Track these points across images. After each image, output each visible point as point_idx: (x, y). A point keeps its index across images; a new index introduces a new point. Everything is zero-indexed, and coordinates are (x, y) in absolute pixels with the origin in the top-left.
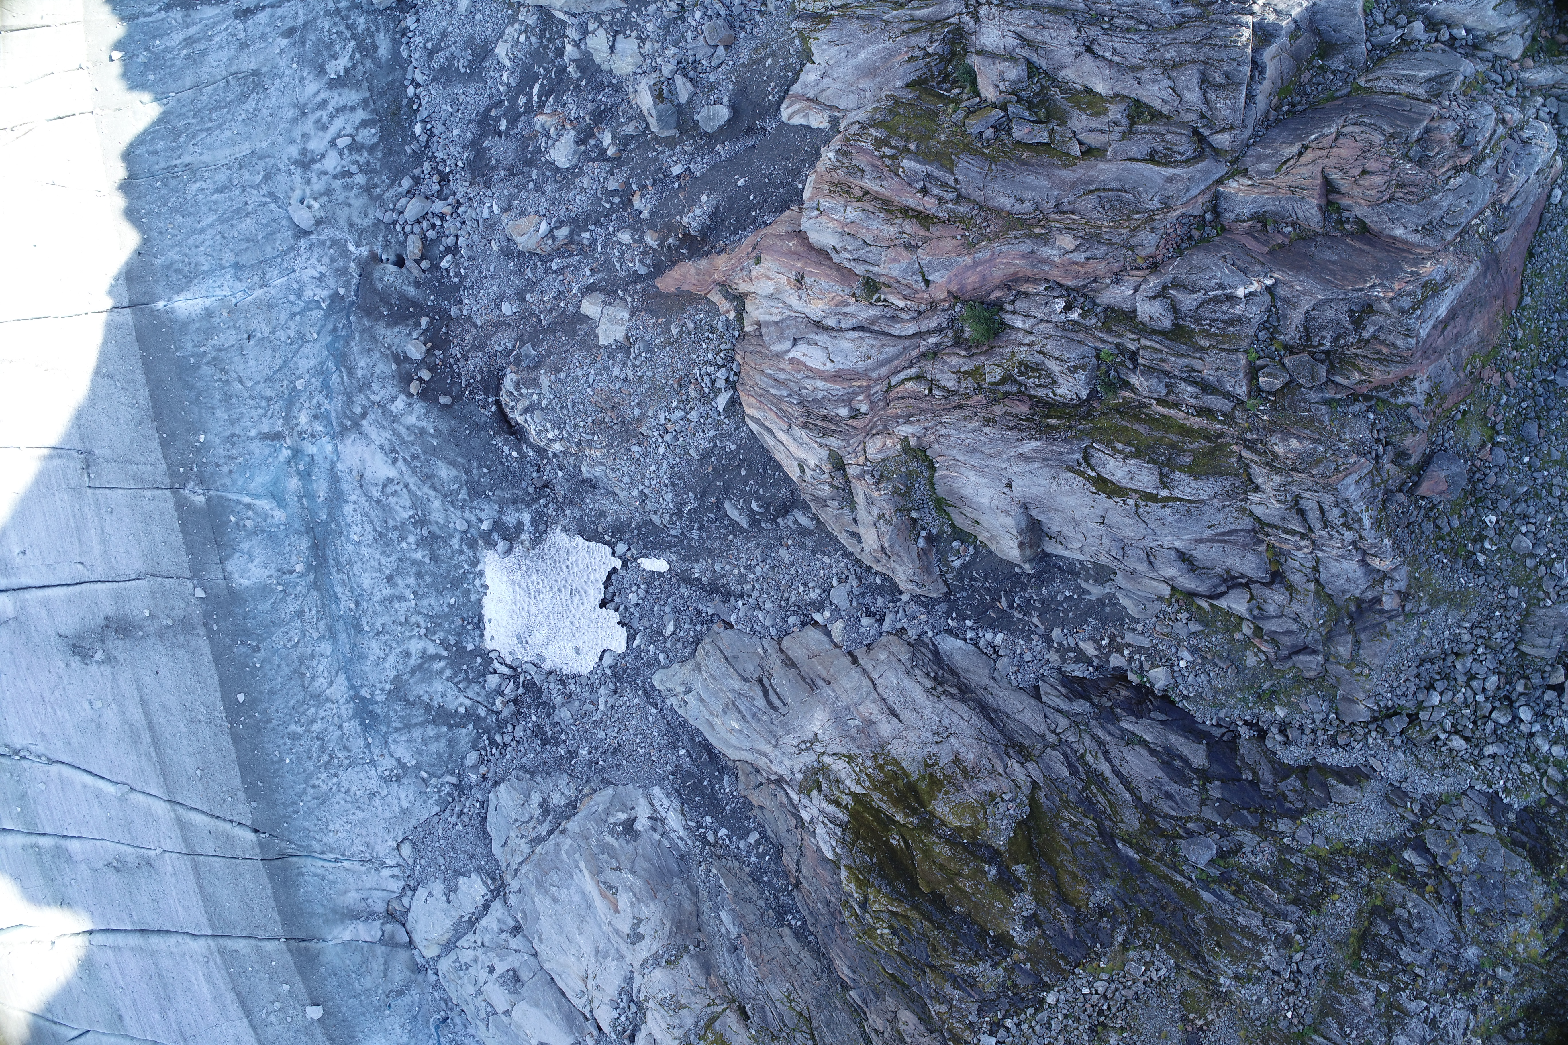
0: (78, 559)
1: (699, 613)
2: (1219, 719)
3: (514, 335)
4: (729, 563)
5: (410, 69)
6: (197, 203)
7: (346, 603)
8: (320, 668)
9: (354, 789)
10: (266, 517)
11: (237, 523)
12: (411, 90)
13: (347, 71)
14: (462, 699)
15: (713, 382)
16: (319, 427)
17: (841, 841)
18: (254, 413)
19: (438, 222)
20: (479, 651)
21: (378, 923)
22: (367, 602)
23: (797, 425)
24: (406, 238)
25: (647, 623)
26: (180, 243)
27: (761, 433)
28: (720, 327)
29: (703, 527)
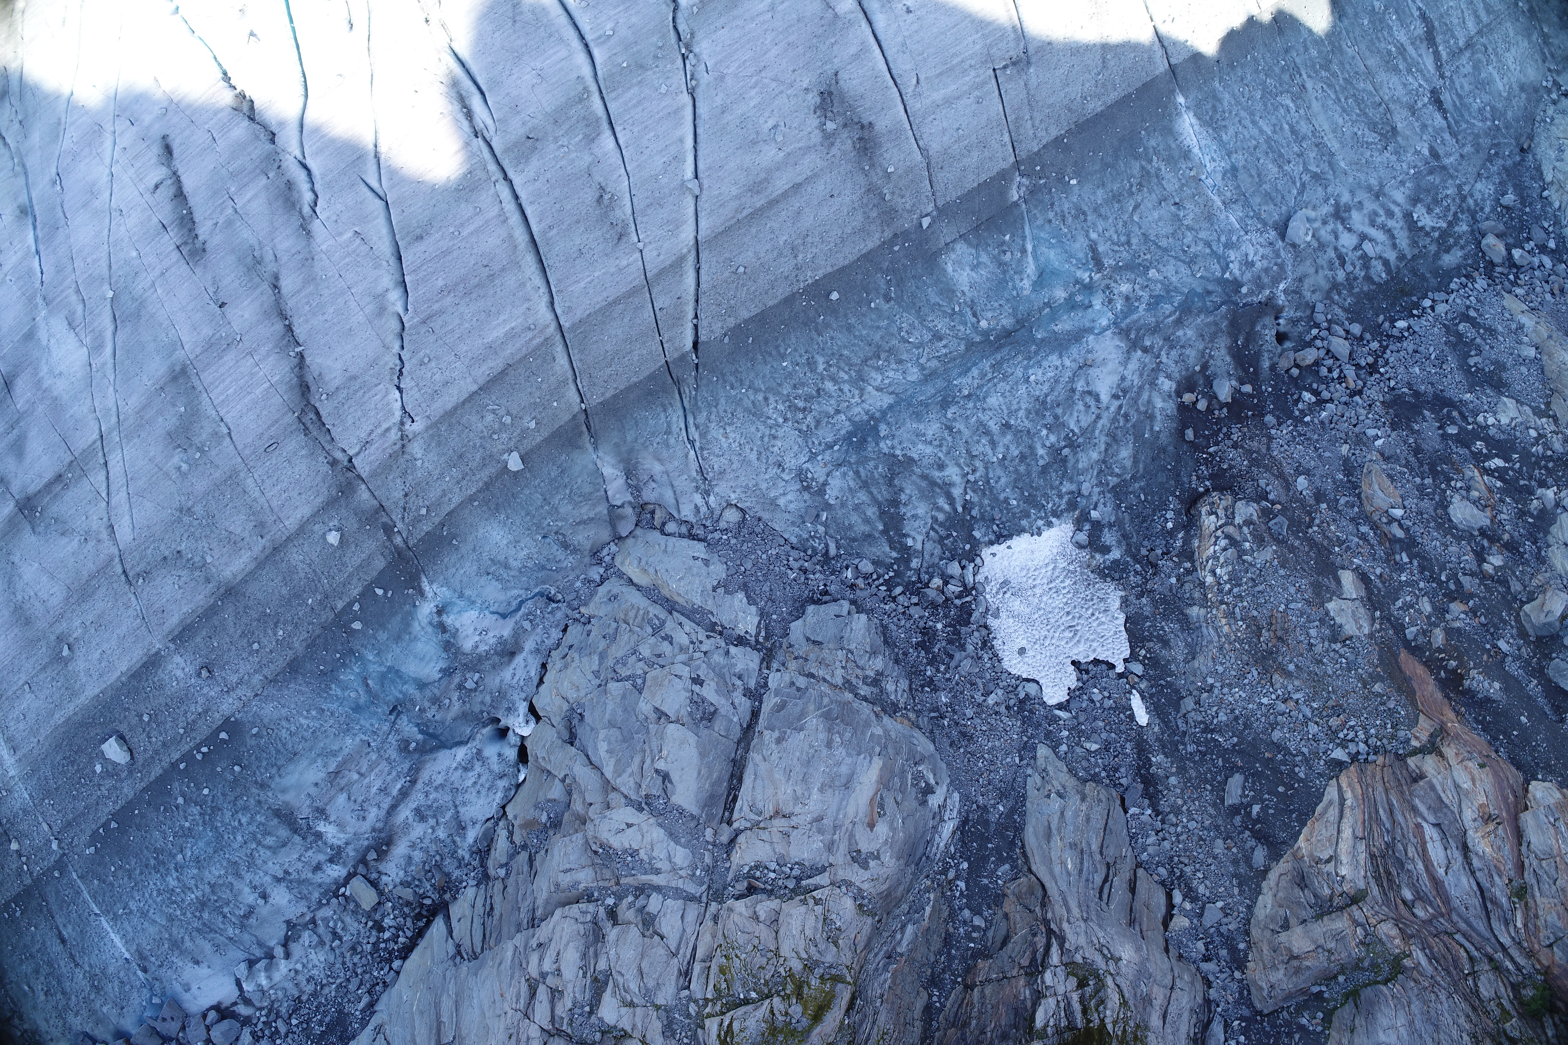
0: (922, 77)
1: (1116, 770)
3: (1283, 499)
4: (1183, 791)
5: (1443, 296)
6: (1276, 109)
7: (966, 383)
10: (1020, 272)
11: (1004, 242)
12: (1426, 303)
13: (1422, 229)
14: (920, 538)
15: (1352, 740)
16: (1119, 305)
17: (1059, 1031)
18: (1112, 231)
20: (976, 545)
21: (630, 499)
22: (975, 407)
23: (1368, 846)
24: (1310, 344)
25: (1082, 719)
26: (1238, 103)
27: (1331, 803)
28: (1401, 734)
29: (1203, 754)
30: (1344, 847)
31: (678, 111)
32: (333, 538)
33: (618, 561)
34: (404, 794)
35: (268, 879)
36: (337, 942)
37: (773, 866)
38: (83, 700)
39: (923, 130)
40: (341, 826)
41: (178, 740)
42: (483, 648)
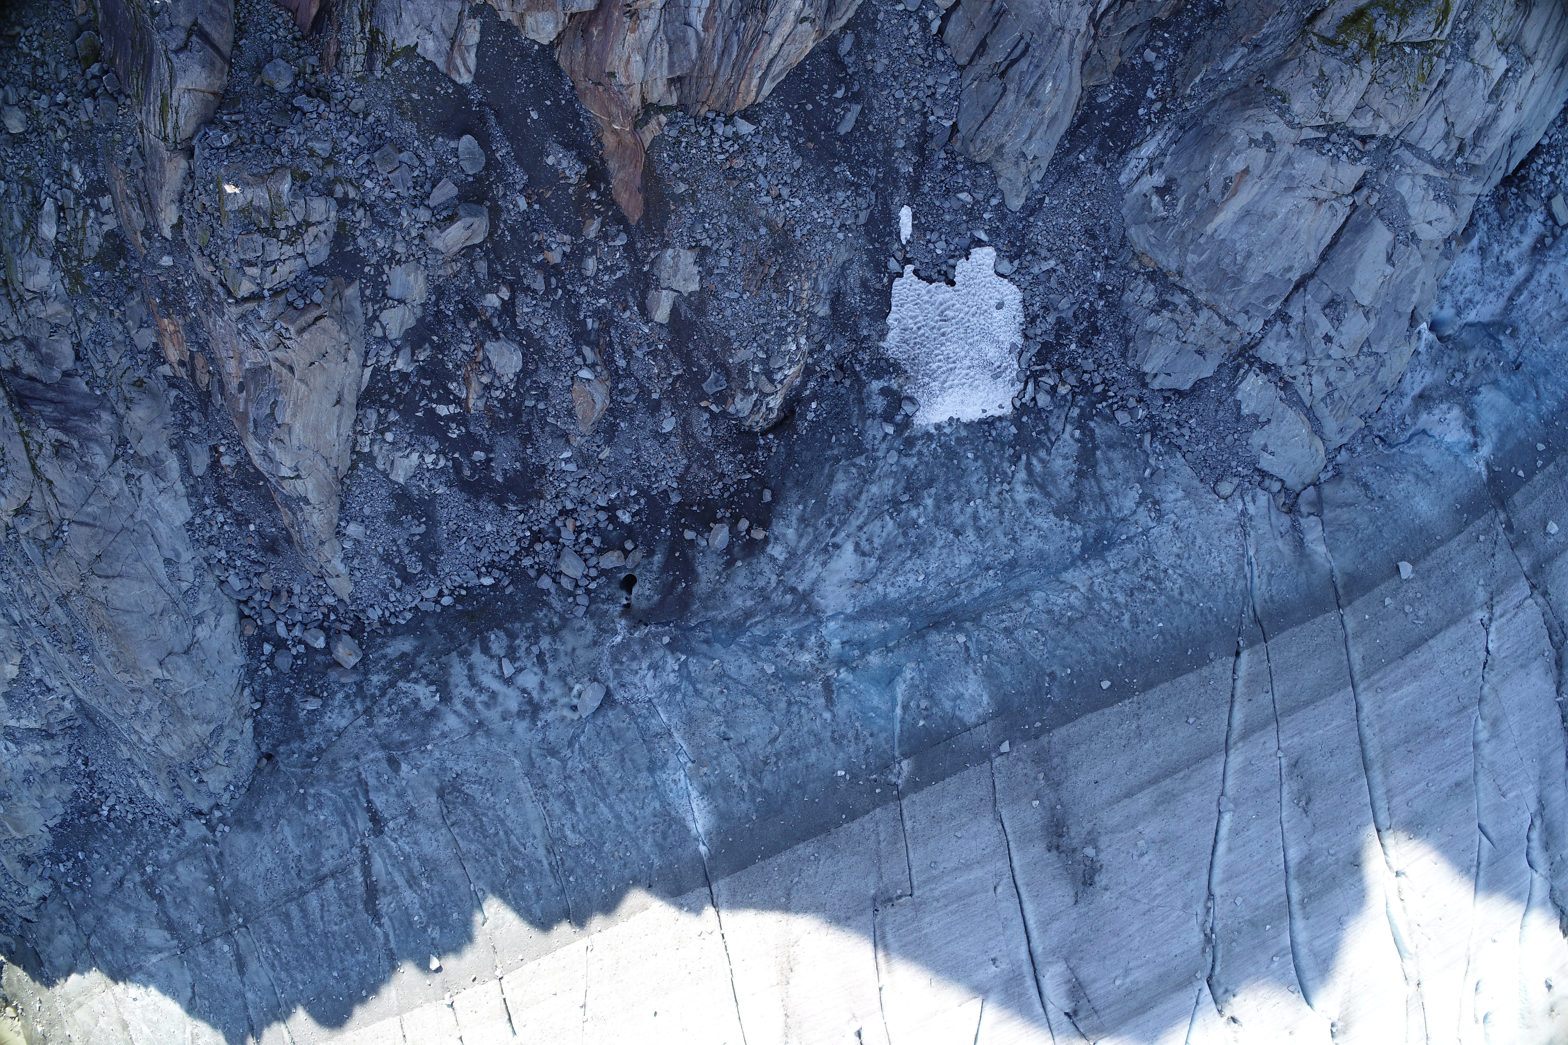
0: (992, 892)
1: (946, 168)
3: (695, 411)
4: (895, 131)
5: (423, 607)
6: (588, 831)
7: (988, 582)
9: (1175, 549)
10: (913, 686)
11: (924, 718)
12: (446, 601)
13: (431, 683)
14: (1066, 436)
15: (728, 139)
16: (812, 641)
18: (806, 718)
19: (584, 536)
20: (1016, 419)
21: (1302, 520)
22: (984, 557)
23: (764, 23)
24: (603, 572)
25: (963, 227)
26: (634, 840)
27: (773, 79)
28: (674, 133)
29: (864, 163)
30: (785, 29)
31: (1227, 879)
32: (1553, 527)
33: (1325, 464)
39: (997, 840)
42: (1444, 407)
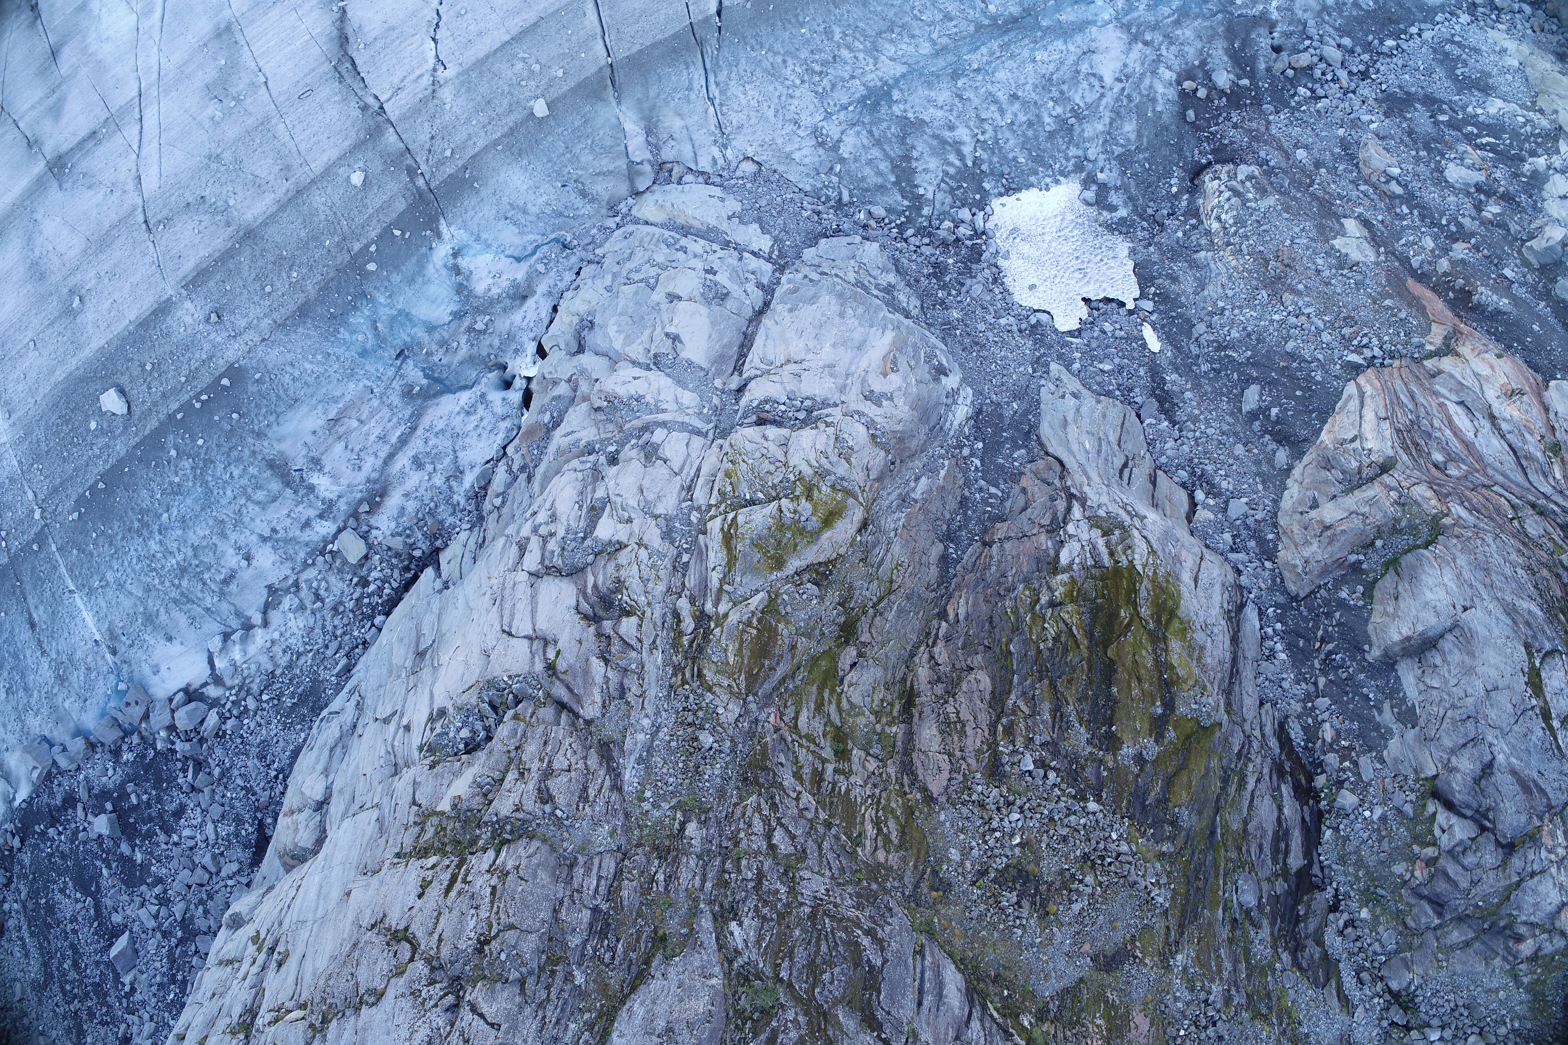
1: (1131, 390)
2: (1329, 866)
3: (1284, 165)
4: (1199, 404)
7: (975, 59)
8: (904, 47)
12: (1413, 30)
14: (931, 189)
15: (1366, 346)
16: (1120, 3)
17: (1084, 567)
19: (1329, 77)
20: (986, 195)
21: (649, 156)
22: (984, 79)
23: (1392, 424)
24: (1303, 52)
25: (1094, 345)
27: (1350, 397)
28: (1415, 340)
29: (1217, 371)
30: (1368, 427)
32: (357, 178)
33: (633, 212)
34: (403, 441)
35: (254, 538)
36: (319, 604)
37: (784, 399)
38: (87, 353)
40: (335, 477)
41: (177, 390)
42: (495, 291)
